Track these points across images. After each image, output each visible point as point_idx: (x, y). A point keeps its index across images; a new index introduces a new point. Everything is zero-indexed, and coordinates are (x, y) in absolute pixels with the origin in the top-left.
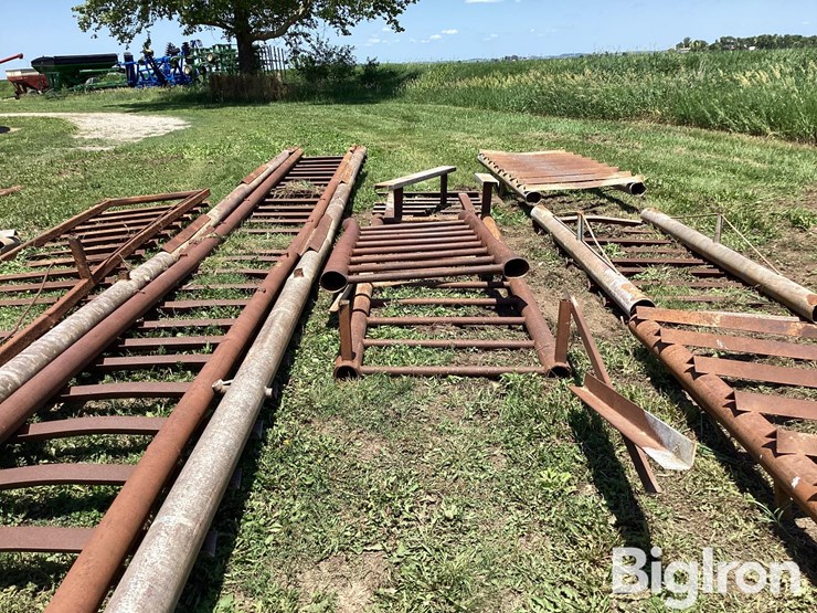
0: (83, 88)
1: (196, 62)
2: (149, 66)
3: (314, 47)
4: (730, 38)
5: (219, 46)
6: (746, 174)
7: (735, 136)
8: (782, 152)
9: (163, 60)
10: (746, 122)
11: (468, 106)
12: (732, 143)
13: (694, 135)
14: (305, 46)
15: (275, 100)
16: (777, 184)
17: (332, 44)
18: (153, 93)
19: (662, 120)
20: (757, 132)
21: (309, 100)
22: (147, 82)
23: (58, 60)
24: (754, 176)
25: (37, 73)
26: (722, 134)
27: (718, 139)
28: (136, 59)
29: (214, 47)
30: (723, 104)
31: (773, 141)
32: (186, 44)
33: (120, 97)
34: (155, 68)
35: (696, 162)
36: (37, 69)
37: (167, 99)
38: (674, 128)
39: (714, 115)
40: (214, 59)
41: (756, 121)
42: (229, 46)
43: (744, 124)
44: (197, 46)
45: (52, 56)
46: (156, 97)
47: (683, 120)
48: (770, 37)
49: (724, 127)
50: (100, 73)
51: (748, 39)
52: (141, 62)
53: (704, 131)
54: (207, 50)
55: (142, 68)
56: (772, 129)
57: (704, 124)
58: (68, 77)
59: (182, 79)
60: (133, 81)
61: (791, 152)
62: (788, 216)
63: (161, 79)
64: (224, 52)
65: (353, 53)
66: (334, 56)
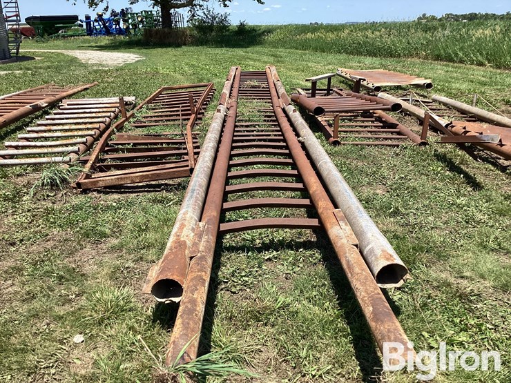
0: (59, 36)
1: (130, 21)
2: (101, 23)
3: (204, 14)
4: (451, 14)
5: (145, 11)
6: (479, 83)
7: (468, 66)
8: (495, 74)
9: (109, 20)
10: (475, 58)
11: (305, 49)
12: (467, 69)
13: (446, 65)
14: (200, 13)
15: (185, 44)
16: (495, 87)
17: (216, 12)
18: (105, 40)
19: (426, 58)
20: (480, 64)
21: (206, 45)
22: (100, 32)
23: (42, 18)
24: (483, 84)
25: (28, 26)
26: (461, 65)
27: (460, 68)
28: (92, 19)
29: (142, 12)
30: (462, 49)
31: (489, 69)
32: (123, 10)
33: (84, 42)
34: (104, 25)
35: (451, 77)
36: (28, 23)
37: (115, 43)
38: (433, 62)
39: (457, 55)
40: (142, 20)
41: (480, 58)
42: (151, 12)
43: (473, 60)
44: (129, 11)
45: (39, 16)
46: (107, 42)
47: (438, 58)
48: (475, 14)
49: (461, 61)
50: (67, 27)
51: (462, 15)
52: (96, 21)
53: (451, 64)
54: (137, 14)
55: (96, 24)
56: (489, 63)
57: (451, 60)
58: (48, 29)
59: (120, 32)
60: (90, 31)
61: (500, 74)
62: (503, 100)
63: (108, 32)
64: (148, 15)
65: (229, 18)
66: (217, 19)
